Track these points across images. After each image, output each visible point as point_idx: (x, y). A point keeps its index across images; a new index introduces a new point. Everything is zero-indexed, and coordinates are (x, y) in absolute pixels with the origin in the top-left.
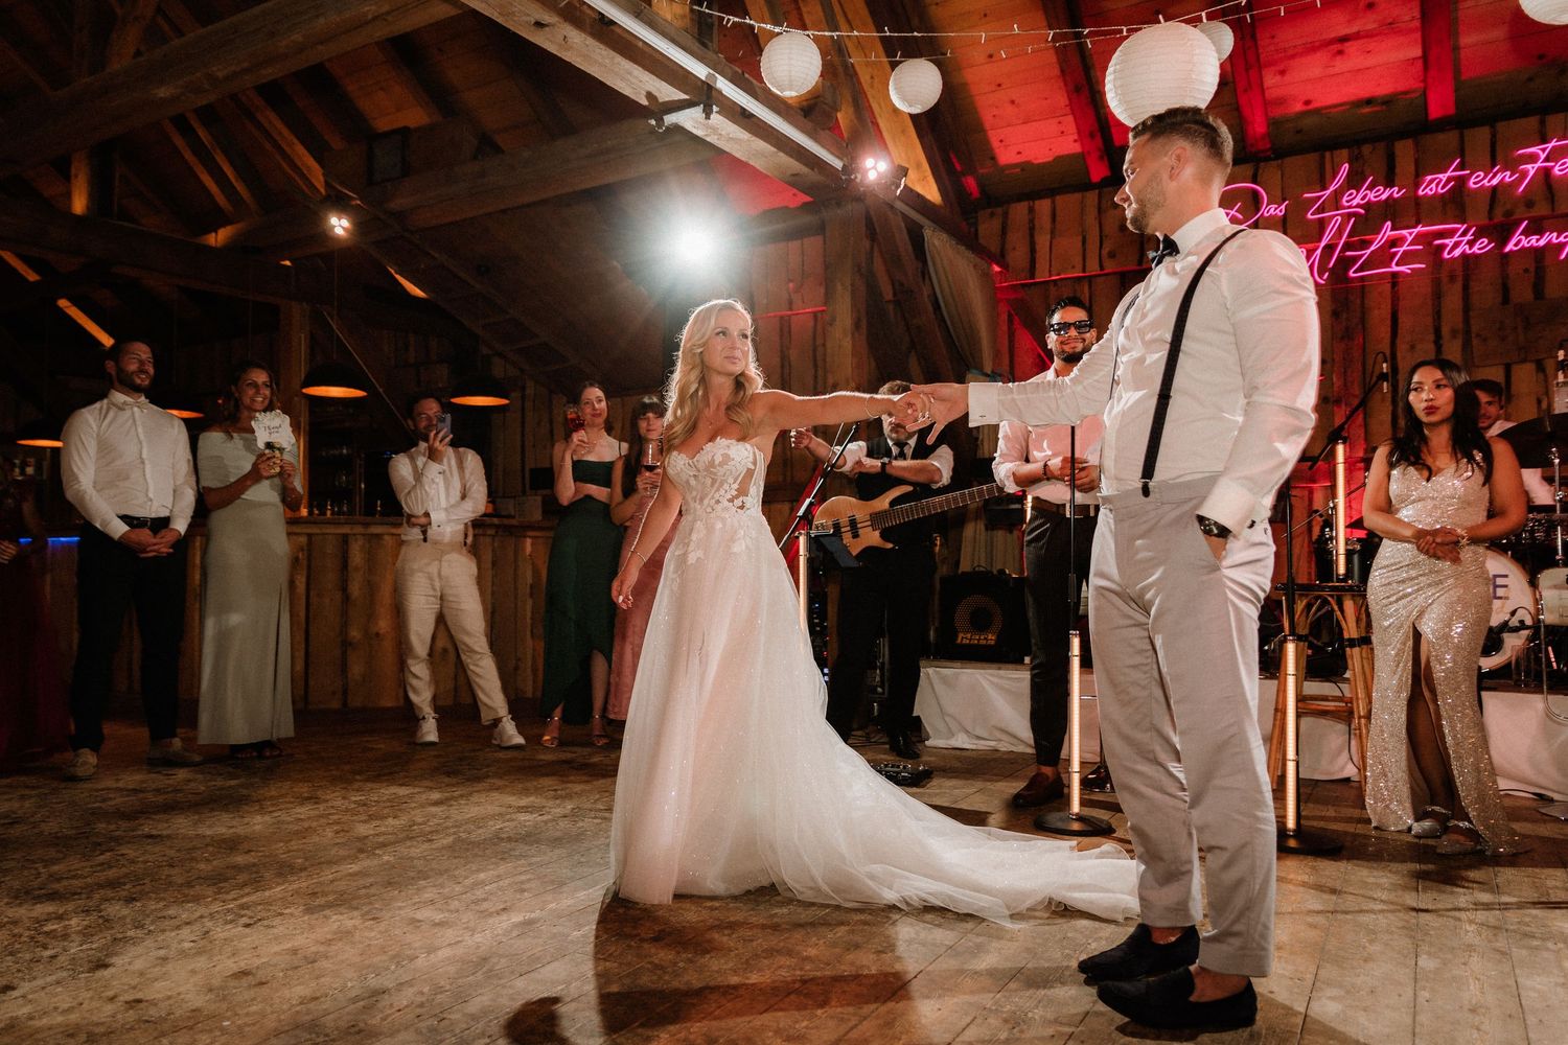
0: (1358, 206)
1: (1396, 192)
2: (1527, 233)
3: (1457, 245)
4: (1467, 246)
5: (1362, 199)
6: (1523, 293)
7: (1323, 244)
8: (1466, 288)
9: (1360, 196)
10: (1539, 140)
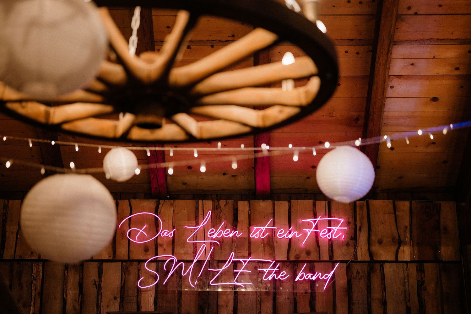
0: (216, 239)
1: (239, 234)
2: (306, 271)
3: (270, 273)
4: (275, 275)
5: (219, 235)
6: (304, 307)
7: (195, 261)
8: (275, 299)
9: (217, 233)
10: (312, 215)
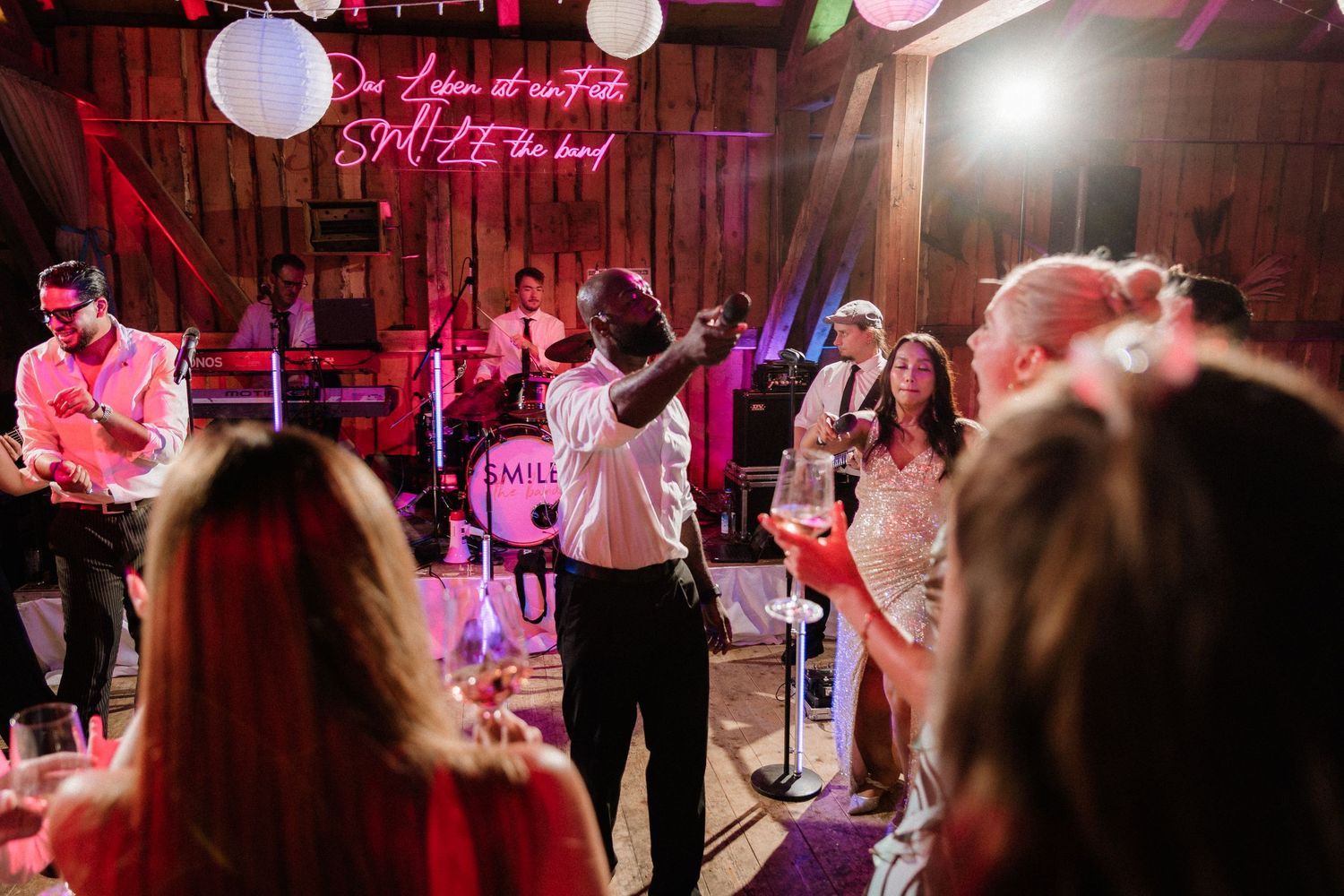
0: (444, 96)
1: (476, 89)
2: (570, 144)
3: (521, 146)
4: (528, 150)
5: (448, 90)
6: (567, 193)
7: (415, 127)
8: (528, 183)
9: (446, 86)
10: (581, 64)
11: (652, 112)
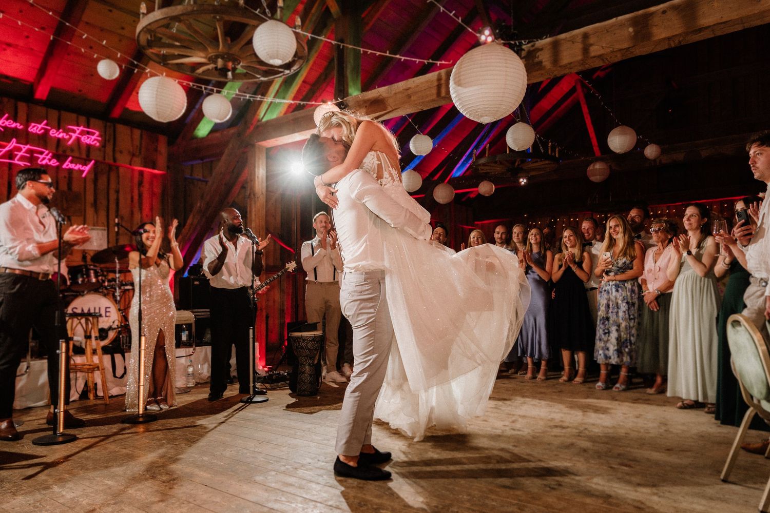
1: (18, 126)
2: (71, 162)
3: (44, 159)
4: (48, 161)
6: (63, 186)
9: (1, 121)
10: (76, 125)
11: (111, 153)
